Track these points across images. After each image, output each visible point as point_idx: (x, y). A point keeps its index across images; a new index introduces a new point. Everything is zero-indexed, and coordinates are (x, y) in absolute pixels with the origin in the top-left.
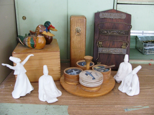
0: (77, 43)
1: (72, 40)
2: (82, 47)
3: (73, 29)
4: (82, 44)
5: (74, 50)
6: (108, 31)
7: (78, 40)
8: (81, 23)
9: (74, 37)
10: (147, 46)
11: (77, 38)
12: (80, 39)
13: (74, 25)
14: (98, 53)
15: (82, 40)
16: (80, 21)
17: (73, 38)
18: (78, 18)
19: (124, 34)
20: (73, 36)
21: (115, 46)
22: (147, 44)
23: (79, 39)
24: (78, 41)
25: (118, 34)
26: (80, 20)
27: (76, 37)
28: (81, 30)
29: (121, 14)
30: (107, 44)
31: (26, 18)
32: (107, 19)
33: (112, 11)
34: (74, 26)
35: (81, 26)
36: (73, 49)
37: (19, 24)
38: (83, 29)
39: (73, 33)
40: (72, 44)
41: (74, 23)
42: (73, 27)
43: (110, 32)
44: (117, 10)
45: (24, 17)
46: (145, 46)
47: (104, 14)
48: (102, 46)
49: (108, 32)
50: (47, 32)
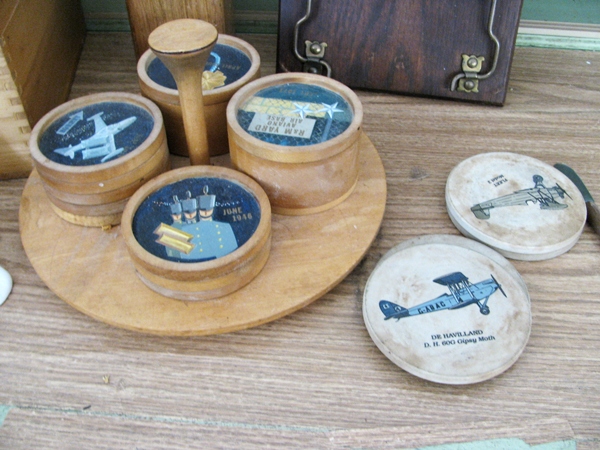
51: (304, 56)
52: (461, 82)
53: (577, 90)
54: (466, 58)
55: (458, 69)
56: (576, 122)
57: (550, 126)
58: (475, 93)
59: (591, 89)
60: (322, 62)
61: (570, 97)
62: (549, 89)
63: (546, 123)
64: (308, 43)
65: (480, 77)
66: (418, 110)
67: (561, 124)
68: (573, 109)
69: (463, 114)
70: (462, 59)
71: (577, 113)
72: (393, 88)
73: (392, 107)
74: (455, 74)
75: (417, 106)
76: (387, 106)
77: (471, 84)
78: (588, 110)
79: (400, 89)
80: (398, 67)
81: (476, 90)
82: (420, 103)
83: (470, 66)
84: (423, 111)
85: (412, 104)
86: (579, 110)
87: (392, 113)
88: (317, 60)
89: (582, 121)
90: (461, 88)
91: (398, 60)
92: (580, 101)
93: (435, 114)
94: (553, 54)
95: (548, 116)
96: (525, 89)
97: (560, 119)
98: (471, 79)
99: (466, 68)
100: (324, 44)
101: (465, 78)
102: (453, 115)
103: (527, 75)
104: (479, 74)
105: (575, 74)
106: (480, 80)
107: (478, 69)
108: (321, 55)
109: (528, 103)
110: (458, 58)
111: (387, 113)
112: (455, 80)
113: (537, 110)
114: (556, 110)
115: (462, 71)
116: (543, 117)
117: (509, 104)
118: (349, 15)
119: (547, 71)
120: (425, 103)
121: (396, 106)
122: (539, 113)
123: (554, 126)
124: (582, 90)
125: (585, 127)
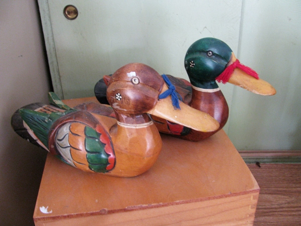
31: (76, 12)
37: (50, 35)
45: (68, 9)
50: (176, 105)
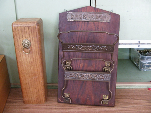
0: (27, 65)
1: (19, 60)
2: (36, 71)
3: (18, 43)
4: (35, 66)
5: (24, 76)
6: (78, 46)
7: (28, 60)
8: (30, 33)
9: (21, 56)
10: (146, 58)
11: (26, 57)
12: (32, 59)
13: (18, 36)
14: (65, 79)
15: (34, 60)
16: (27, 30)
17: (20, 58)
18: (25, 25)
19: (105, 50)
20: (19, 54)
21: (92, 67)
22: (145, 56)
23: (30, 59)
24: (30, 62)
25: (96, 49)
26: (27, 28)
27: (24, 56)
28: (31, 45)
29: (103, 14)
30: (79, 64)
32: (79, 23)
33: (87, 8)
34: (19, 39)
35: (31, 38)
36: (22, 74)
38: (34, 43)
39: (19, 49)
40: (19, 66)
41: (18, 33)
42: (17, 39)
43: (82, 46)
44: (97, 7)
46: (143, 58)
47: (74, 14)
48: (70, 67)
49: (76, 47)
51: (64, 97)
52: (103, 102)
53: (132, 100)
54: (104, 96)
55: (102, 99)
56: (133, 109)
57: (126, 111)
58: (107, 104)
59: (136, 99)
60: (69, 98)
61: (131, 102)
62: (126, 100)
63: (126, 110)
64: (65, 94)
65: (108, 100)
66: (93, 109)
67: (129, 110)
68: (132, 106)
69: (105, 110)
70: (103, 96)
71: (133, 107)
72: (87, 104)
73: (87, 109)
74: (102, 100)
75: (93, 108)
76: (85, 109)
77: (106, 102)
78: (135, 106)
79: (88, 104)
80: (87, 99)
81: (107, 103)
82: (94, 107)
83: (105, 98)
84: (94, 110)
85: (92, 108)
86: (133, 106)
87: (87, 111)
88: (67, 98)
89: (134, 109)
90: (104, 103)
91: (87, 97)
92: (133, 103)
93: (98, 110)
94: (126, 90)
95: (126, 108)
96: (119, 101)
97: (129, 109)
98: (105, 101)
99: (104, 98)
100: (69, 94)
101: (104, 101)
102: (102, 110)
103: (120, 97)
104: (107, 100)
105: (131, 95)
106: (108, 101)
107: (107, 98)
108: (69, 97)
109: (120, 105)
110: (102, 96)
111: (85, 111)
112: (102, 101)
113: (123, 107)
114: (128, 106)
115: (103, 99)
116: (125, 109)
117: (116, 106)
118: (75, 87)
119: (125, 95)
120: (95, 107)
121: (88, 109)
122: (124, 108)
123: (127, 111)
124: (134, 100)
125: (135, 111)
